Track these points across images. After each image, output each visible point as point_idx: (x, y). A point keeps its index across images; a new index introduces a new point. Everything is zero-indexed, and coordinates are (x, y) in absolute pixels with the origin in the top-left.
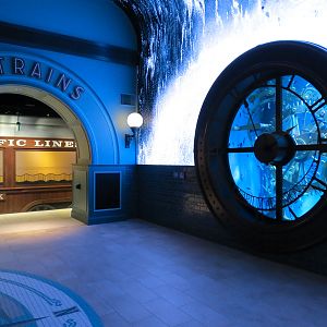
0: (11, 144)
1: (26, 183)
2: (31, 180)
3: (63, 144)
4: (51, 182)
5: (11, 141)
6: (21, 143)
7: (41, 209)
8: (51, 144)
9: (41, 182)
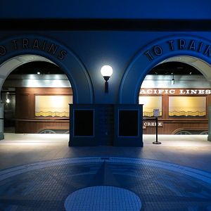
0: (167, 93)
1: (175, 116)
2: (178, 115)
3: (198, 92)
4: (189, 117)
5: (167, 91)
6: (172, 92)
7: (183, 134)
8: (190, 92)
9: (183, 116)
